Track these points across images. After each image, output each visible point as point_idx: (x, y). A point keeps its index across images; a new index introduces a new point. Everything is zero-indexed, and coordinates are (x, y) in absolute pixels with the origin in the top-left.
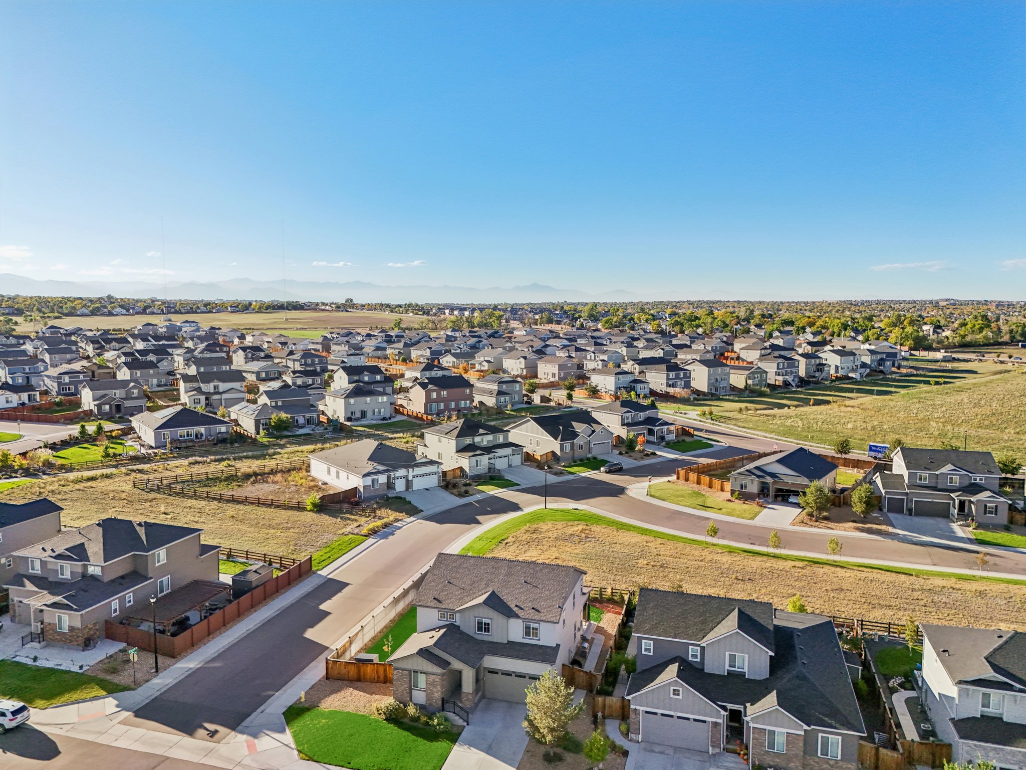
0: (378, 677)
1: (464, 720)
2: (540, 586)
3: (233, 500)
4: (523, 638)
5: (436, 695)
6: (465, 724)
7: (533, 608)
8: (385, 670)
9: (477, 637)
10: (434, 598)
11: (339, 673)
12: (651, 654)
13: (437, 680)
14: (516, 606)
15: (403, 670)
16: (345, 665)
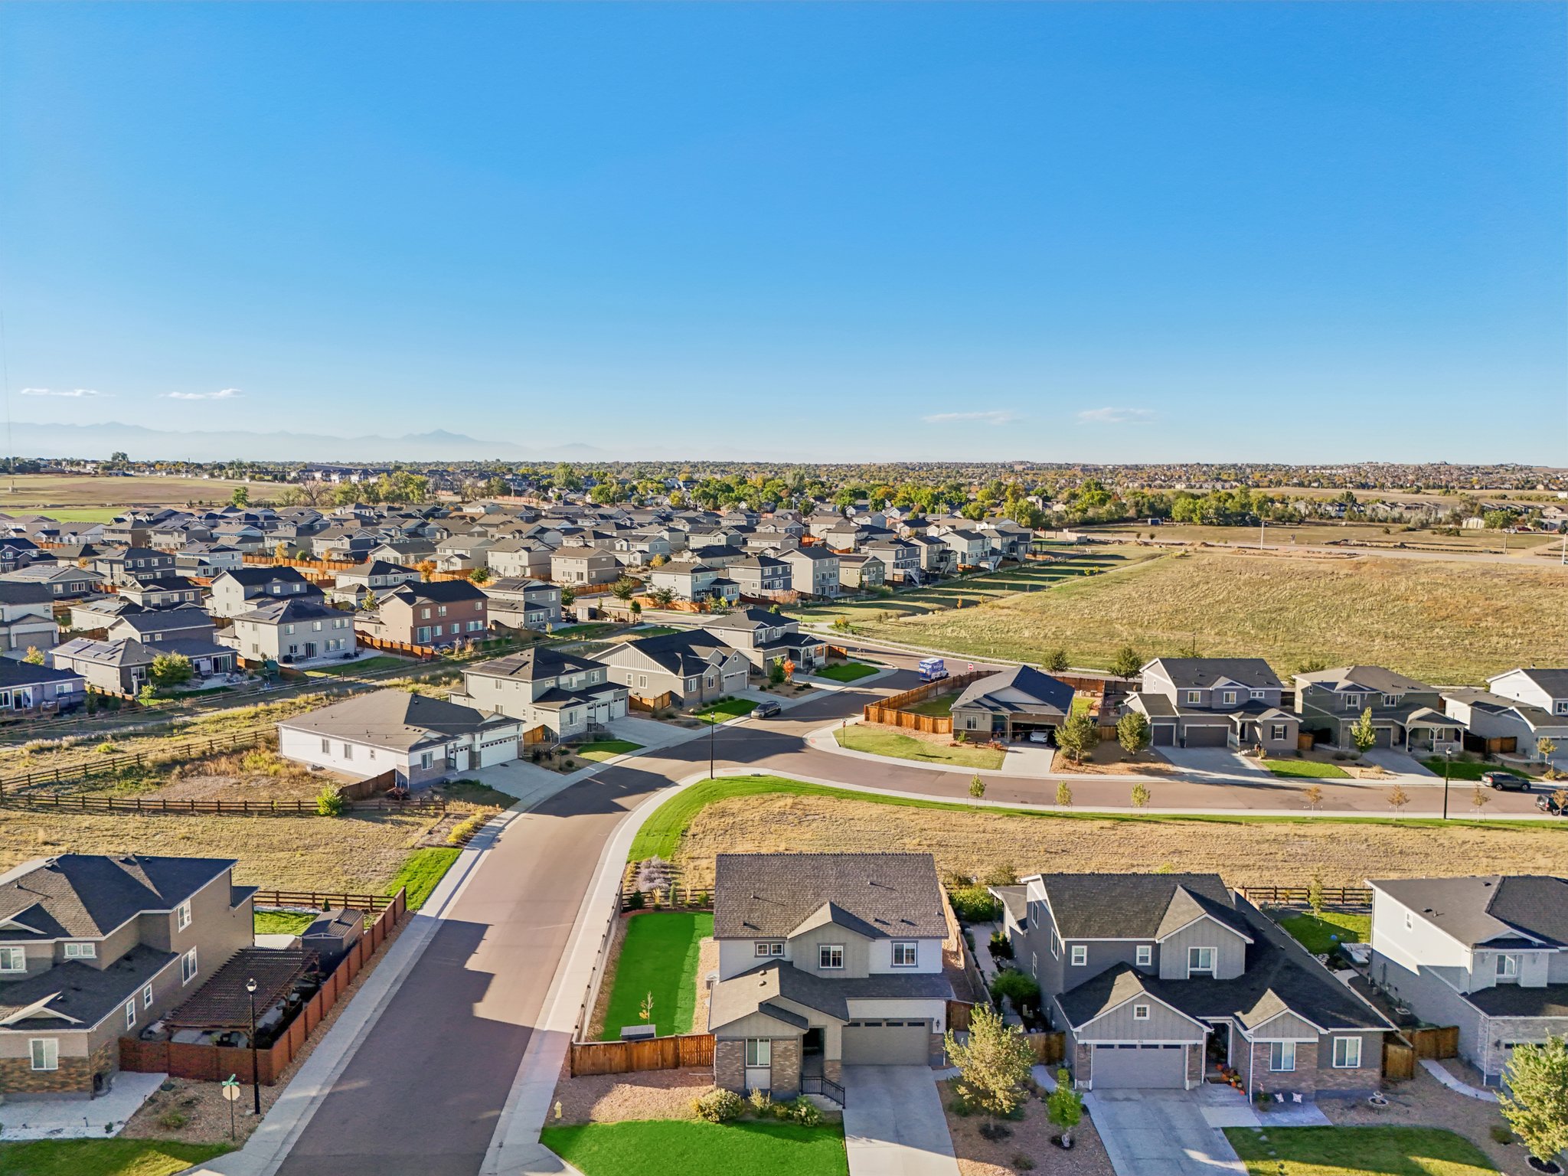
0: (664, 1060)
1: (839, 1103)
2: (896, 887)
3: (165, 809)
4: (892, 966)
5: (789, 1071)
6: (840, 1107)
7: (903, 921)
8: (676, 1048)
9: (820, 975)
10: (745, 924)
11: (593, 1064)
12: (1084, 964)
13: (791, 1047)
14: (876, 920)
15: (733, 1040)
16: (605, 1051)
